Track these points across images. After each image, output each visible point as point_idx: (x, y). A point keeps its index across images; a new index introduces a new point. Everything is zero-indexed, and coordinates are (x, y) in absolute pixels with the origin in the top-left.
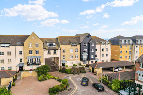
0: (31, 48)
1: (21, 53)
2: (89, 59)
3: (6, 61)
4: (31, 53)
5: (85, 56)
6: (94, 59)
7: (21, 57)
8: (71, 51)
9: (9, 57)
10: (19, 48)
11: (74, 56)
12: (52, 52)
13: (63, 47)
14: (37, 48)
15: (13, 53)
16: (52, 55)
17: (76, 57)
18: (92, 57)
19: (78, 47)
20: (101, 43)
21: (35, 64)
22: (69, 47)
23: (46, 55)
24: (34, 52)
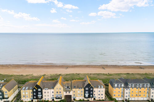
0: (57, 90)
1: (53, 92)
2: (89, 97)
3: (47, 96)
4: (57, 92)
5: (87, 95)
6: (93, 97)
7: (53, 94)
8: (79, 92)
9: (48, 94)
10: (52, 90)
11: (80, 95)
12: (68, 92)
13: (74, 90)
14: (60, 90)
15: (50, 92)
16: (68, 94)
17: (82, 95)
18: (91, 96)
19: (83, 90)
20: (98, 87)
21: (59, 98)
22: (77, 89)
23: (65, 94)
24: (59, 92)
